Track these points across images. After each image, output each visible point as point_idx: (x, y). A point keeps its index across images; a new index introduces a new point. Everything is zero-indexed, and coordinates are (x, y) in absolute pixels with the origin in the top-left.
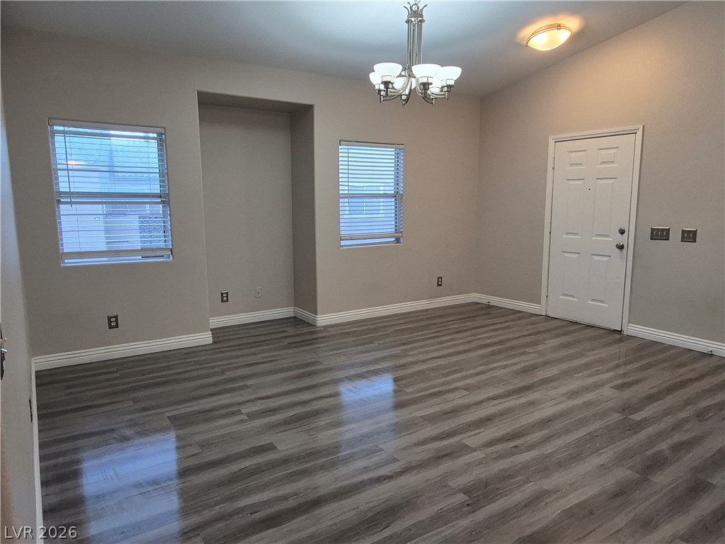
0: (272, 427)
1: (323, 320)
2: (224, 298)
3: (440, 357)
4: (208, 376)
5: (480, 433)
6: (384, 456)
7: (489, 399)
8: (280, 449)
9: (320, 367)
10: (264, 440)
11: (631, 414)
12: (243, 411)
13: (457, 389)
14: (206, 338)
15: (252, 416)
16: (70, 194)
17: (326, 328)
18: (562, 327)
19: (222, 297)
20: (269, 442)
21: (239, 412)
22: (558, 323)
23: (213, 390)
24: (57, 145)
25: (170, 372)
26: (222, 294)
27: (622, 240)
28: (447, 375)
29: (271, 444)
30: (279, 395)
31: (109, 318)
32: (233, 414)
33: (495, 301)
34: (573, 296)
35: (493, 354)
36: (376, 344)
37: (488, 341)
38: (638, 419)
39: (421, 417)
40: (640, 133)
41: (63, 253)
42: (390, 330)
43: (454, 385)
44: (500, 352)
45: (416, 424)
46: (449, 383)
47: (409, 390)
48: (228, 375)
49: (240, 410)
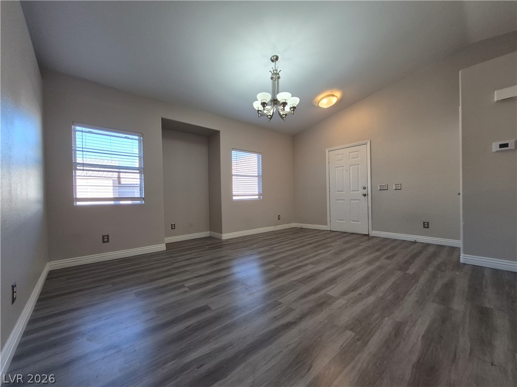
0: (205, 294)
1: (225, 236)
2: (173, 227)
3: (290, 250)
4: (163, 266)
5: (334, 288)
6: (284, 307)
7: (328, 268)
8: (213, 309)
9: (228, 258)
10: (201, 303)
11: (406, 271)
12: (186, 285)
13: (306, 265)
14: (162, 247)
15: (192, 288)
16: (83, 165)
17: (227, 240)
18: (339, 235)
19: (172, 226)
20: (205, 304)
21: (183, 286)
22: (337, 233)
23: (167, 274)
24: (77, 137)
25: (139, 266)
26: (172, 225)
27: (365, 192)
28: (298, 258)
29: (206, 305)
30: (207, 274)
31: (103, 237)
32: (179, 287)
33: (304, 226)
34: (343, 220)
35: (316, 247)
36: (255, 246)
37: (310, 242)
38: (411, 273)
39: (296, 281)
40: (369, 144)
41: (76, 198)
42: (260, 240)
43: (305, 262)
44: (319, 246)
45: (294, 285)
46: (302, 261)
47: (282, 266)
48: (175, 265)
49: (184, 285)
